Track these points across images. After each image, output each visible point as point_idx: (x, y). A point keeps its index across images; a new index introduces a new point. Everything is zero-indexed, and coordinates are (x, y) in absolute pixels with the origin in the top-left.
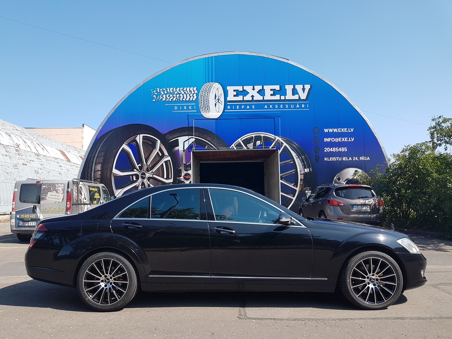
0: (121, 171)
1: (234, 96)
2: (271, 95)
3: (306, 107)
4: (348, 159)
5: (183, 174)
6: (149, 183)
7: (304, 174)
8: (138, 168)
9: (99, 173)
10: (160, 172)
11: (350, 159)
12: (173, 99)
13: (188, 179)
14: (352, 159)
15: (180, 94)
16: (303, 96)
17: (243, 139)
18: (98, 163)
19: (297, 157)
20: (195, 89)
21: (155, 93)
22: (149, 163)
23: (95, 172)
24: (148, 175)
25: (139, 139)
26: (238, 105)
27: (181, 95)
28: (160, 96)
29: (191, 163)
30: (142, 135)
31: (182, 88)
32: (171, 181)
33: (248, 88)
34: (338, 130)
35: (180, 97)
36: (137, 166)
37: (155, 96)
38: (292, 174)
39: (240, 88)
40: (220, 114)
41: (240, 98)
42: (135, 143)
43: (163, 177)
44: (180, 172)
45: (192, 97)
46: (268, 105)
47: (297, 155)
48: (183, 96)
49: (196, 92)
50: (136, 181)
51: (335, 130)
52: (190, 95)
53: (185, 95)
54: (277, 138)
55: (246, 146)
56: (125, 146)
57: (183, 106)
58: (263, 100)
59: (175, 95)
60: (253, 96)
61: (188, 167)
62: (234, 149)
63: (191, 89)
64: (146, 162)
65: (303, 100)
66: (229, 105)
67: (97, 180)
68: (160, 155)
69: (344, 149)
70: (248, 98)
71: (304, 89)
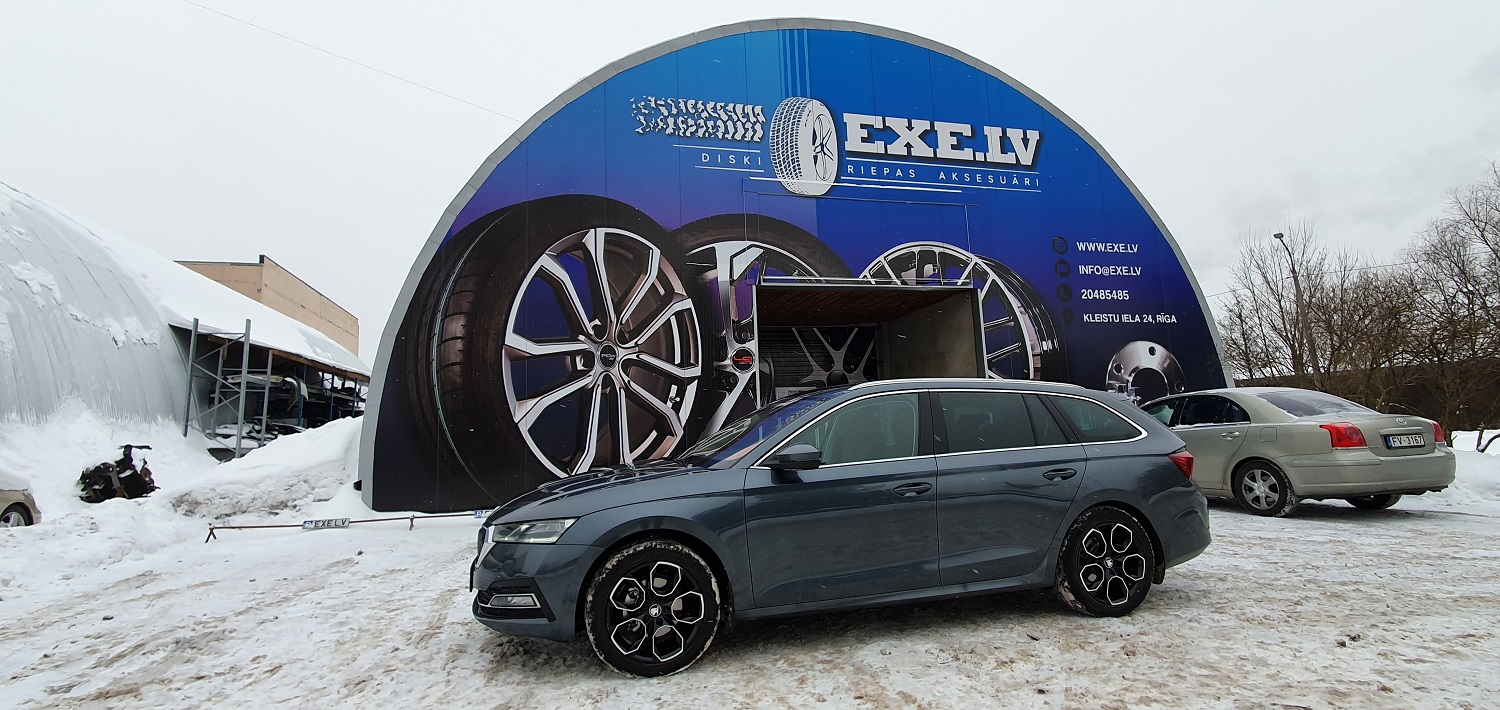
0: (535, 342)
1: (864, 140)
2: (953, 147)
3: (1033, 185)
4: (1133, 319)
5: (731, 353)
6: (626, 379)
7: (1040, 355)
8: (592, 332)
9: (459, 344)
10: (661, 345)
11: (1137, 319)
12: (696, 131)
13: (746, 367)
14: (1142, 318)
15: (716, 119)
16: (1027, 158)
17: (890, 258)
18: (453, 314)
19: (1022, 309)
20: (758, 109)
21: (643, 111)
22: (626, 315)
23: (442, 342)
24: (622, 354)
25: (595, 241)
26: (874, 164)
27: (719, 123)
28: (659, 120)
29: (753, 319)
30: (602, 232)
31: (723, 104)
32: (697, 371)
33: (897, 124)
34: (1106, 248)
35: (715, 127)
36: (589, 327)
37: (642, 118)
38: (1012, 355)
39: (877, 122)
40: (831, 183)
41: (878, 147)
42: (579, 253)
43: (672, 362)
44: (722, 345)
45: (750, 133)
46: (948, 173)
47: (1023, 306)
48: (726, 127)
49: (761, 118)
50: (583, 374)
51: (1101, 247)
52: (744, 125)
53: (730, 123)
54: (975, 259)
55: (898, 276)
56: (547, 262)
57: (725, 155)
58: (935, 159)
59: (702, 122)
60: (909, 146)
61: (746, 331)
62: (870, 283)
63: (749, 109)
64: (618, 313)
65: (1026, 167)
66: (851, 162)
67: (450, 368)
68: (662, 291)
69: (1122, 295)
70: (898, 148)
71: (1025, 141)
